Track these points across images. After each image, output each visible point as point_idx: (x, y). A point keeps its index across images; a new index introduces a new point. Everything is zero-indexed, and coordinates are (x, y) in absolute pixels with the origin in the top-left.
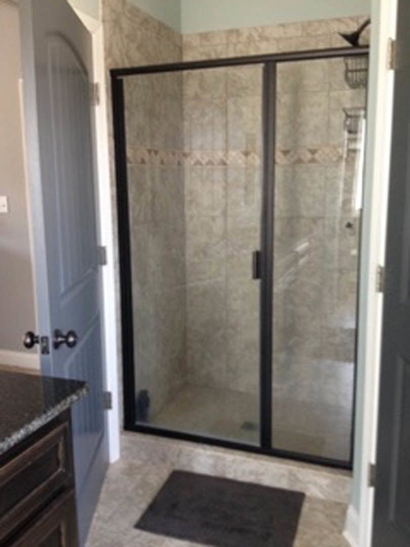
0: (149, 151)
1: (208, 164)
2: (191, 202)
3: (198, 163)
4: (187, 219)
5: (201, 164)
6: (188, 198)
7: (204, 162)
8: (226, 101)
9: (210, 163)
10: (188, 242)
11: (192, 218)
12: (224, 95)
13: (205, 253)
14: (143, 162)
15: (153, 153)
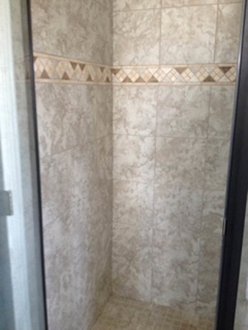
0: (74, 65)
1: (137, 81)
2: (119, 120)
3: (127, 80)
4: (115, 137)
5: (130, 81)
6: (116, 117)
7: (133, 79)
8: (160, 13)
9: (139, 80)
10: (115, 162)
11: (119, 136)
12: (158, 6)
13: (132, 172)
14: (65, 77)
15: (78, 67)
